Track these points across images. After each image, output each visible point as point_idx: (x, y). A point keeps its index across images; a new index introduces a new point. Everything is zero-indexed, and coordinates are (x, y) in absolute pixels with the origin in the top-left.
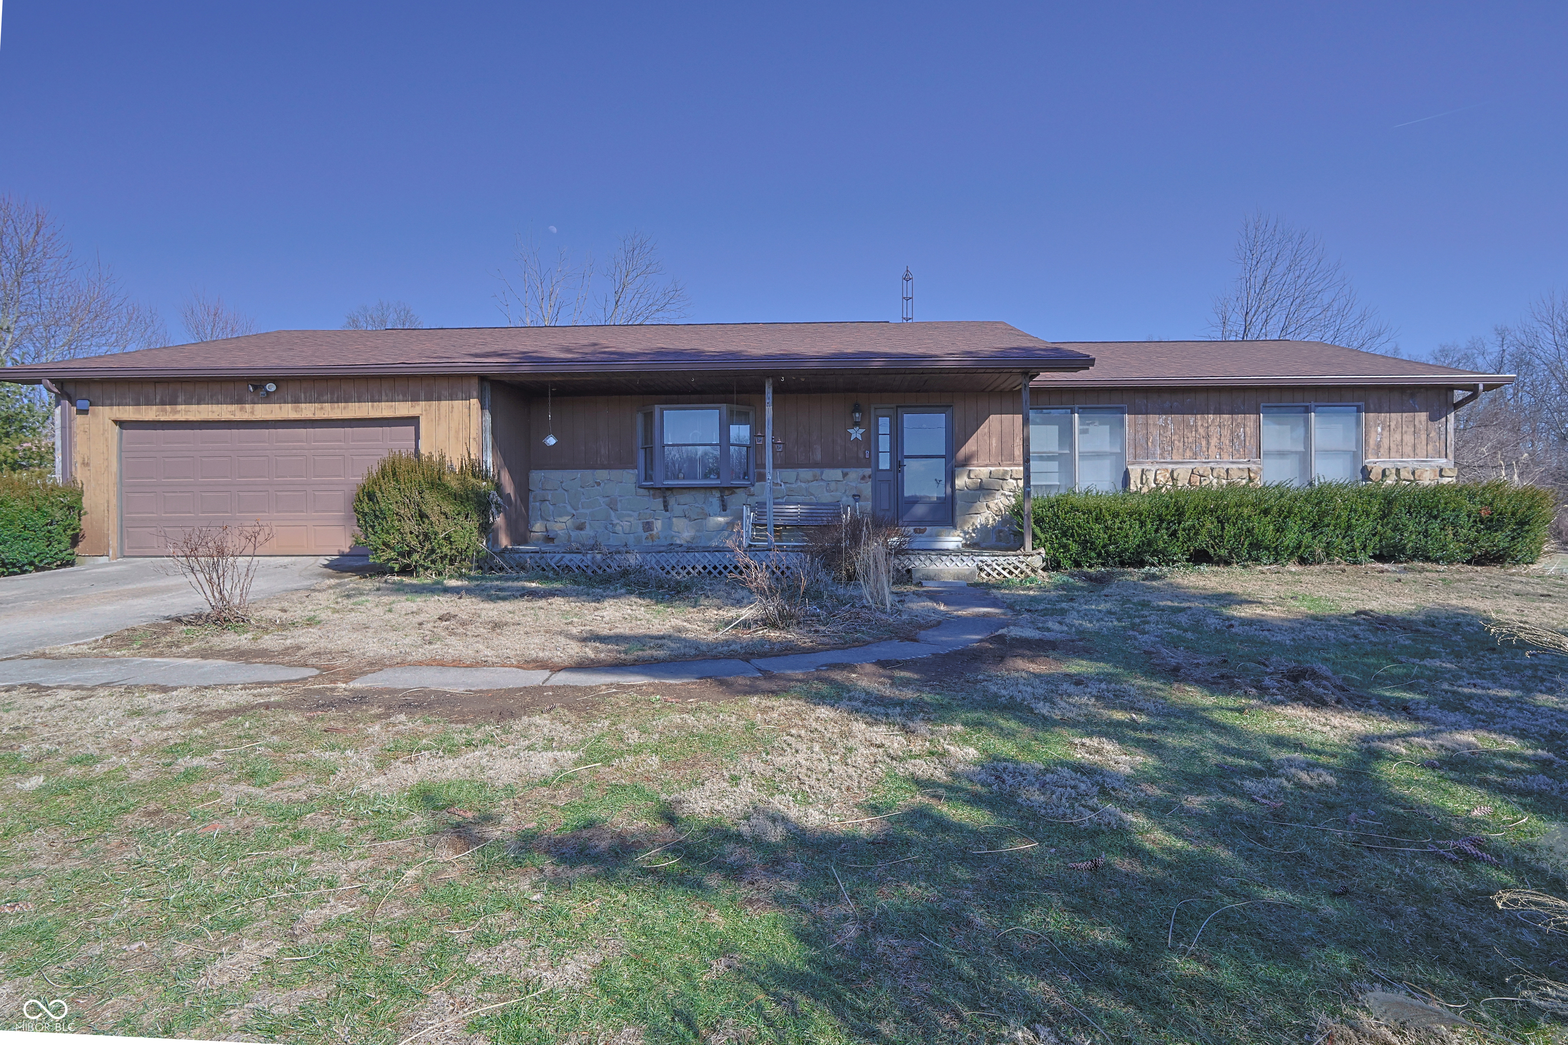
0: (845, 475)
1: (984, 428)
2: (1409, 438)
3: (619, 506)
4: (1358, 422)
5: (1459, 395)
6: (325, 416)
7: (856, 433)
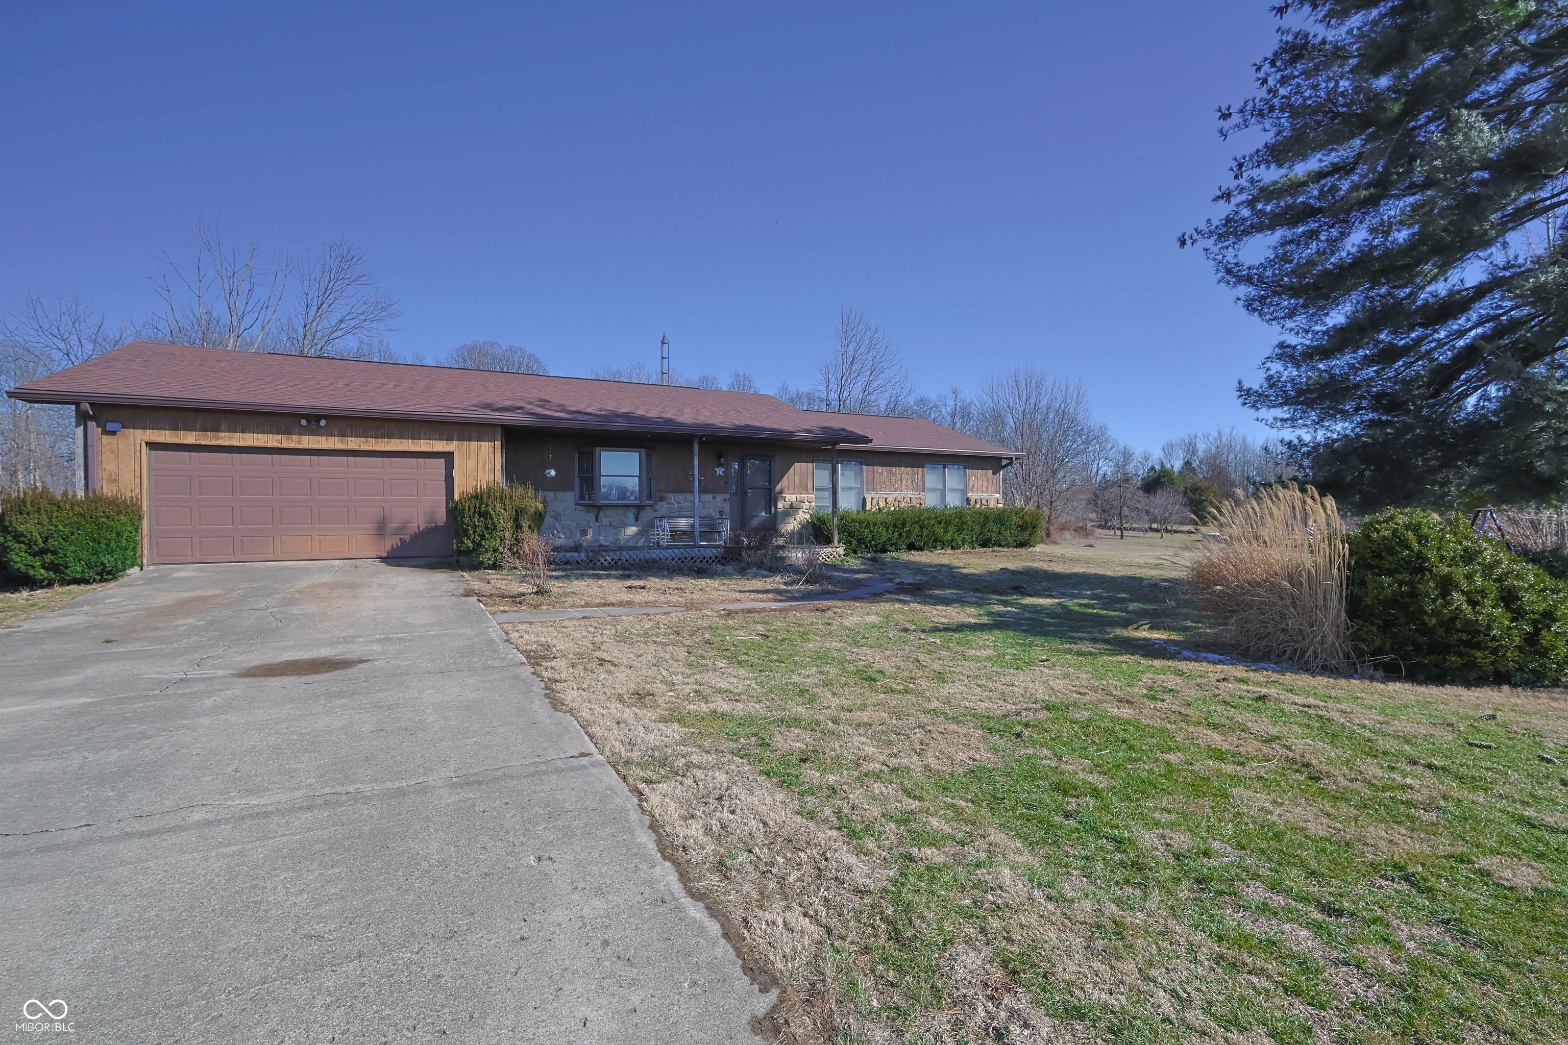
0: (714, 498)
1: (791, 471)
2: (985, 483)
3: (563, 517)
4: (965, 475)
5: (1004, 462)
6: (370, 448)
7: (720, 471)
